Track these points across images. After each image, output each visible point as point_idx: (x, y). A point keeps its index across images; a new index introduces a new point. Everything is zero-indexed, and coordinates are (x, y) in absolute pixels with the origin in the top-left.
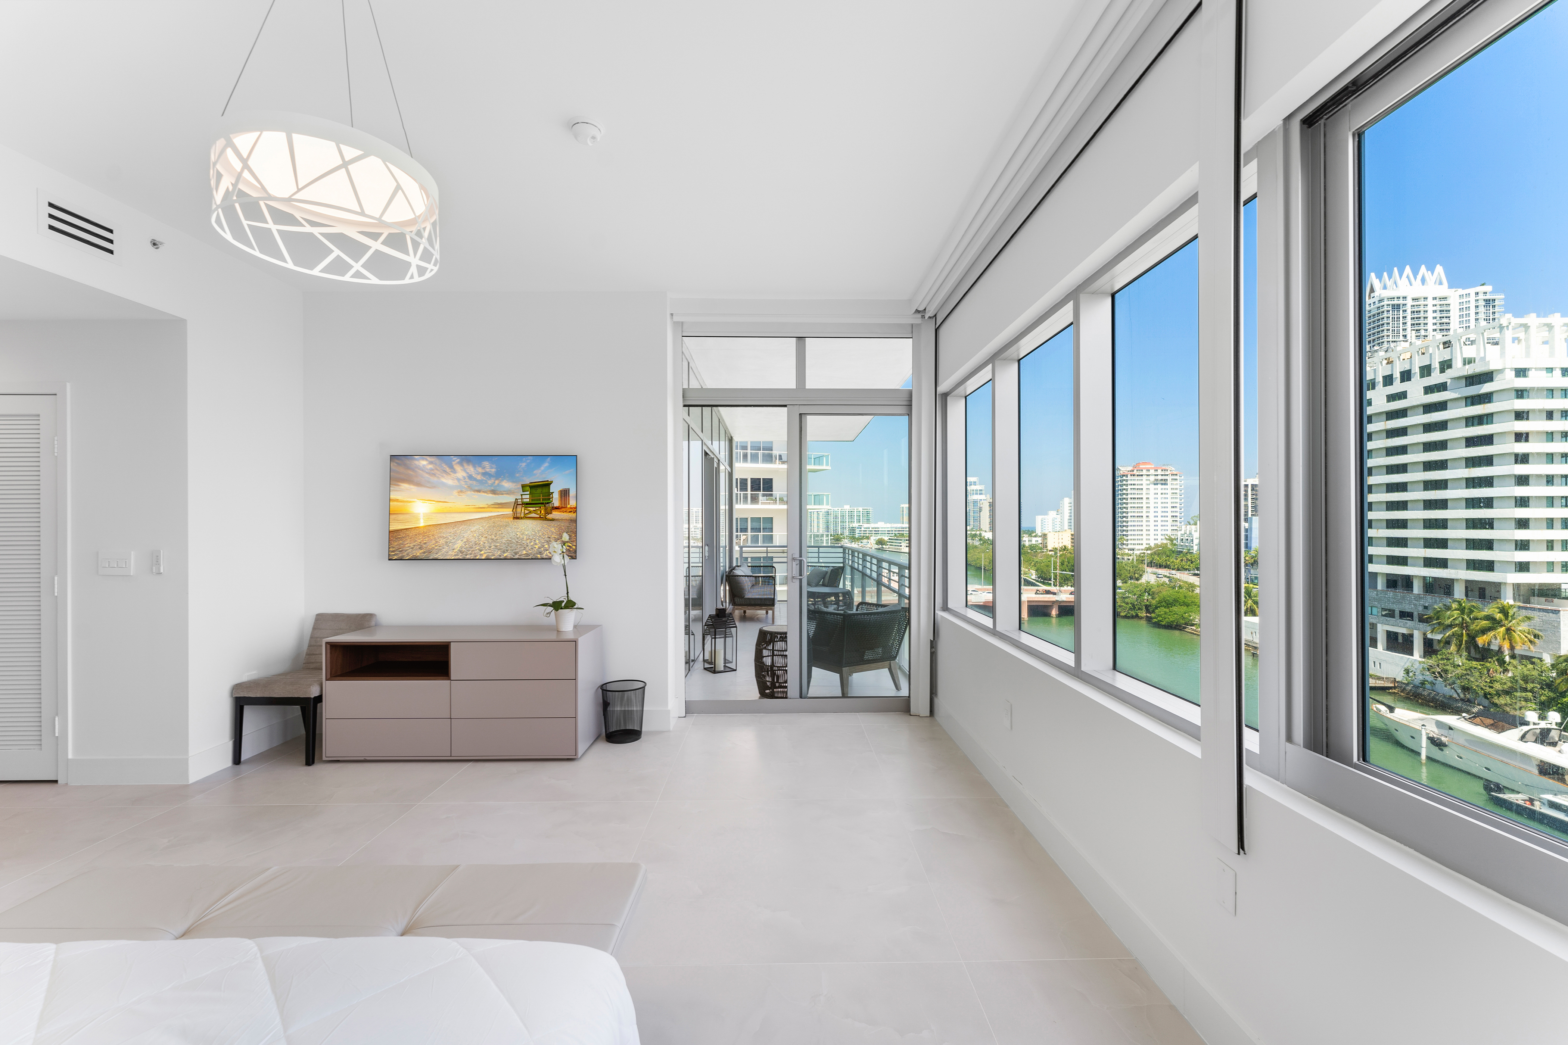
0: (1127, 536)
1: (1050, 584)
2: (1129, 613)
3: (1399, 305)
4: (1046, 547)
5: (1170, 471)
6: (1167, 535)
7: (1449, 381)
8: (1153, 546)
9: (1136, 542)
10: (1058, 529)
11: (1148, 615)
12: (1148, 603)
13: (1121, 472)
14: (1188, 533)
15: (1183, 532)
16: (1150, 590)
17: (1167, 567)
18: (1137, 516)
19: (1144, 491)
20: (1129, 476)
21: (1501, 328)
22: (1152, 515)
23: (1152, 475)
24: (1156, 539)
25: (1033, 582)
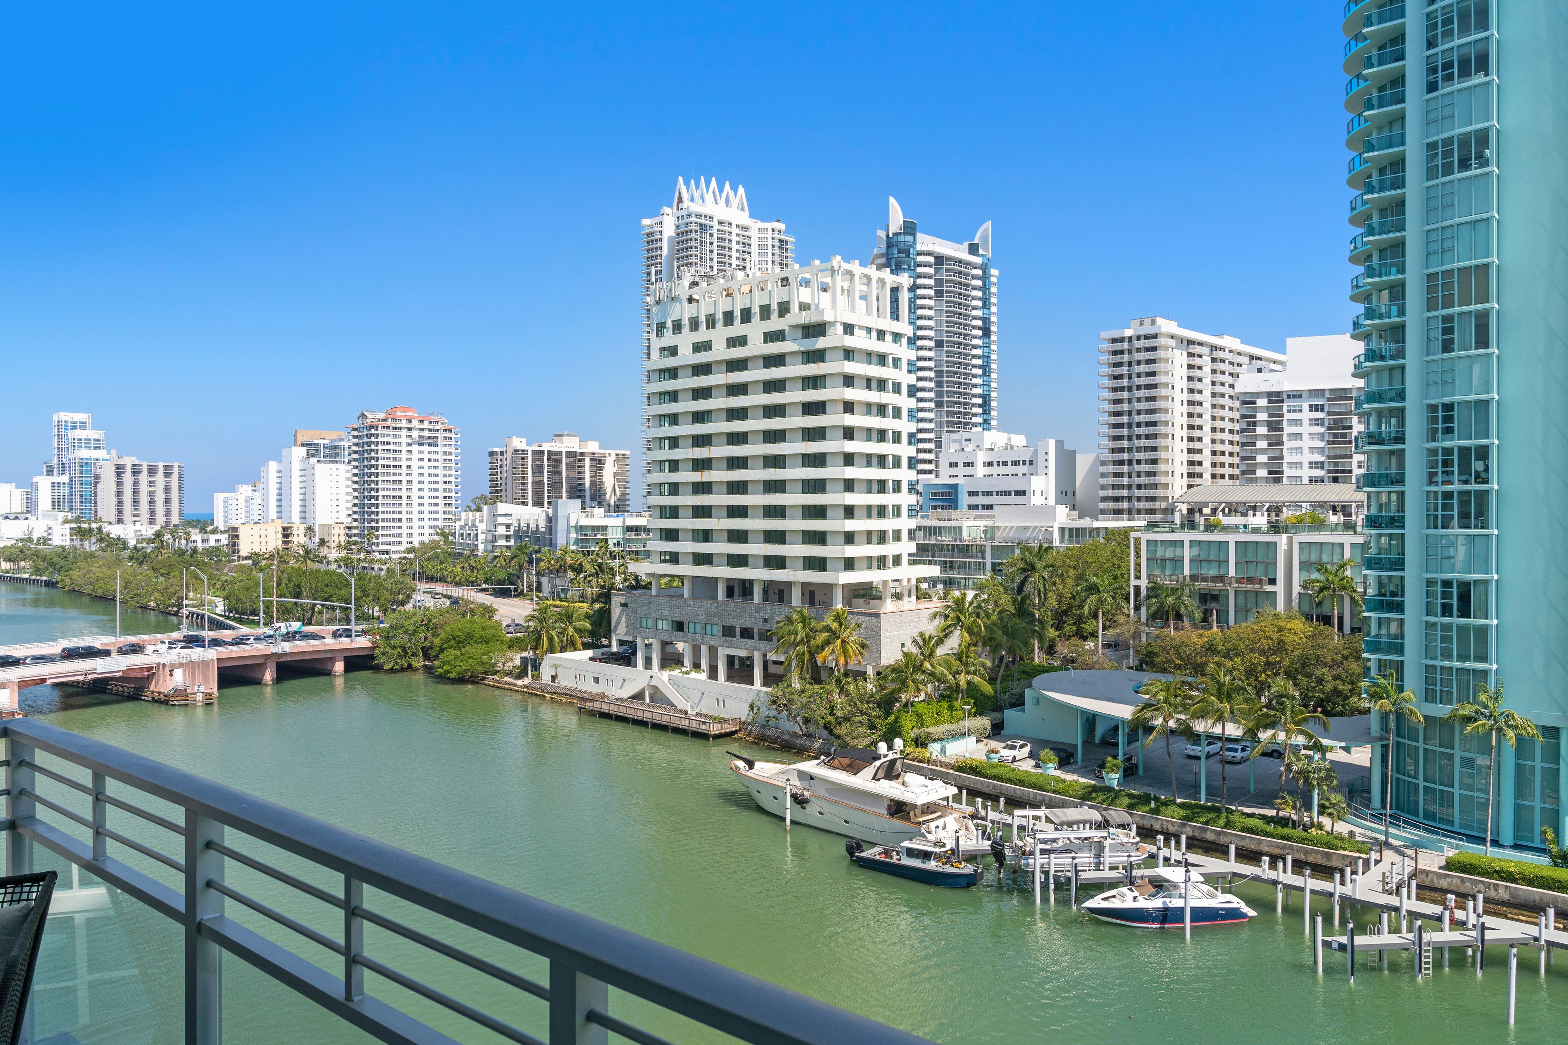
0: (377, 529)
1: (256, 623)
2: (397, 663)
3: (706, 226)
4: (238, 552)
5: (442, 424)
6: (438, 527)
7: (787, 329)
8: (416, 544)
9: (392, 539)
10: (256, 518)
11: (427, 663)
12: (427, 644)
13: (369, 421)
14: (470, 524)
15: (462, 523)
16: (430, 621)
17: (441, 580)
18: (394, 497)
19: (404, 455)
20: (380, 428)
21: (833, 271)
22: (415, 494)
23: (415, 429)
24: (422, 535)
25: (218, 621)
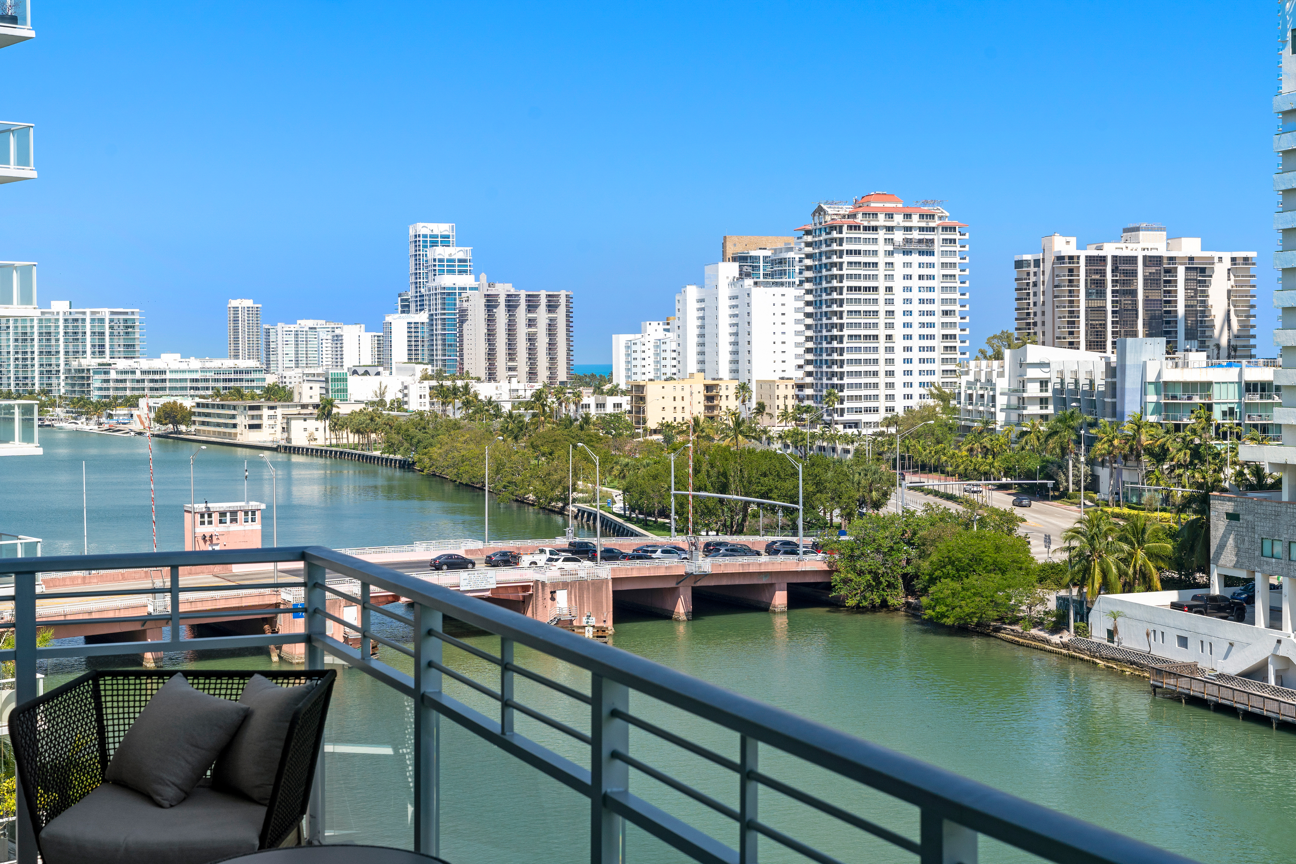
0: (841, 388)
1: (665, 528)
2: (865, 598)
4: (645, 422)
6: (933, 384)
8: (900, 411)
9: (863, 404)
10: (669, 371)
11: (911, 600)
12: (910, 569)
13: (828, 218)
14: (983, 380)
15: (971, 378)
16: (915, 533)
17: (937, 469)
18: (866, 337)
19: (881, 271)
20: (845, 229)
22: (898, 332)
23: (899, 228)
24: (909, 397)
25: (616, 524)
